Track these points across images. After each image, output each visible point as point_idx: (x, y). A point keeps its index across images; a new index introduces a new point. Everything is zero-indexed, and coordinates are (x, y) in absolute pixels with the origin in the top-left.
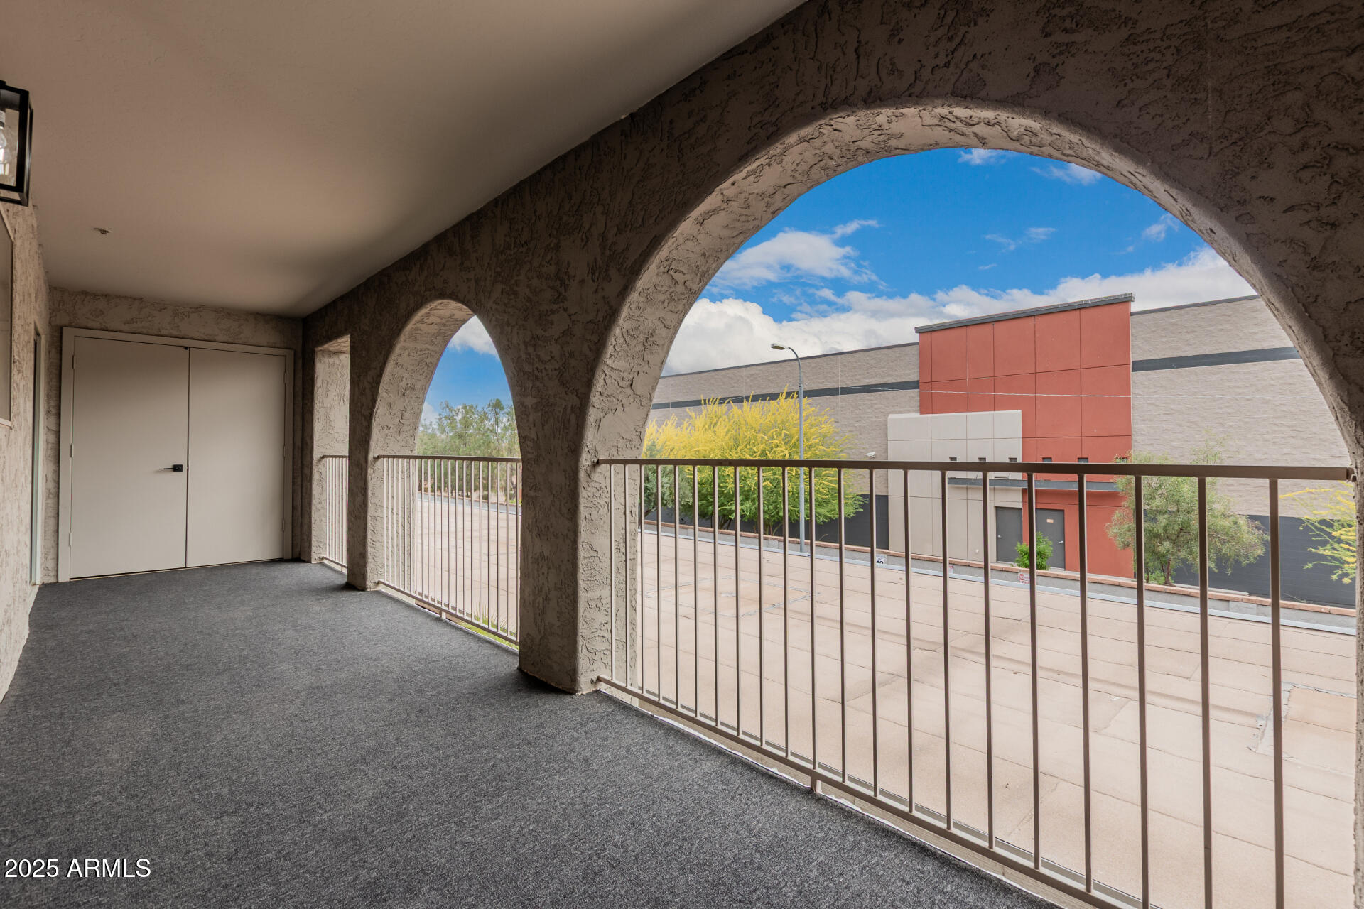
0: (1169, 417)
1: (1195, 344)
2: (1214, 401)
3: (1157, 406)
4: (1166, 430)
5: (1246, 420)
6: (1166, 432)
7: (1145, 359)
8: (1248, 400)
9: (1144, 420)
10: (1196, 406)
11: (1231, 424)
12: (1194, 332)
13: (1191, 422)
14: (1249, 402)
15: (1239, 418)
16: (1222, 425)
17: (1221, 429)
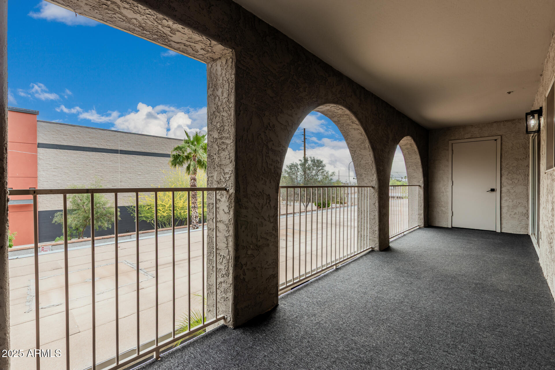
0: (55, 170)
1: (67, 140)
2: (75, 165)
3: (50, 165)
4: (55, 175)
5: (87, 173)
6: (54, 176)
7: (44, 143)
8: (87, 165)
9: (44, 171)
10: (67, 166)
11: (81, 174)
12: (66, 135)
13: (66, 173)
14: (87, 166)
15: (84, 172)
16: (78, 174)
17: (77, 176)
